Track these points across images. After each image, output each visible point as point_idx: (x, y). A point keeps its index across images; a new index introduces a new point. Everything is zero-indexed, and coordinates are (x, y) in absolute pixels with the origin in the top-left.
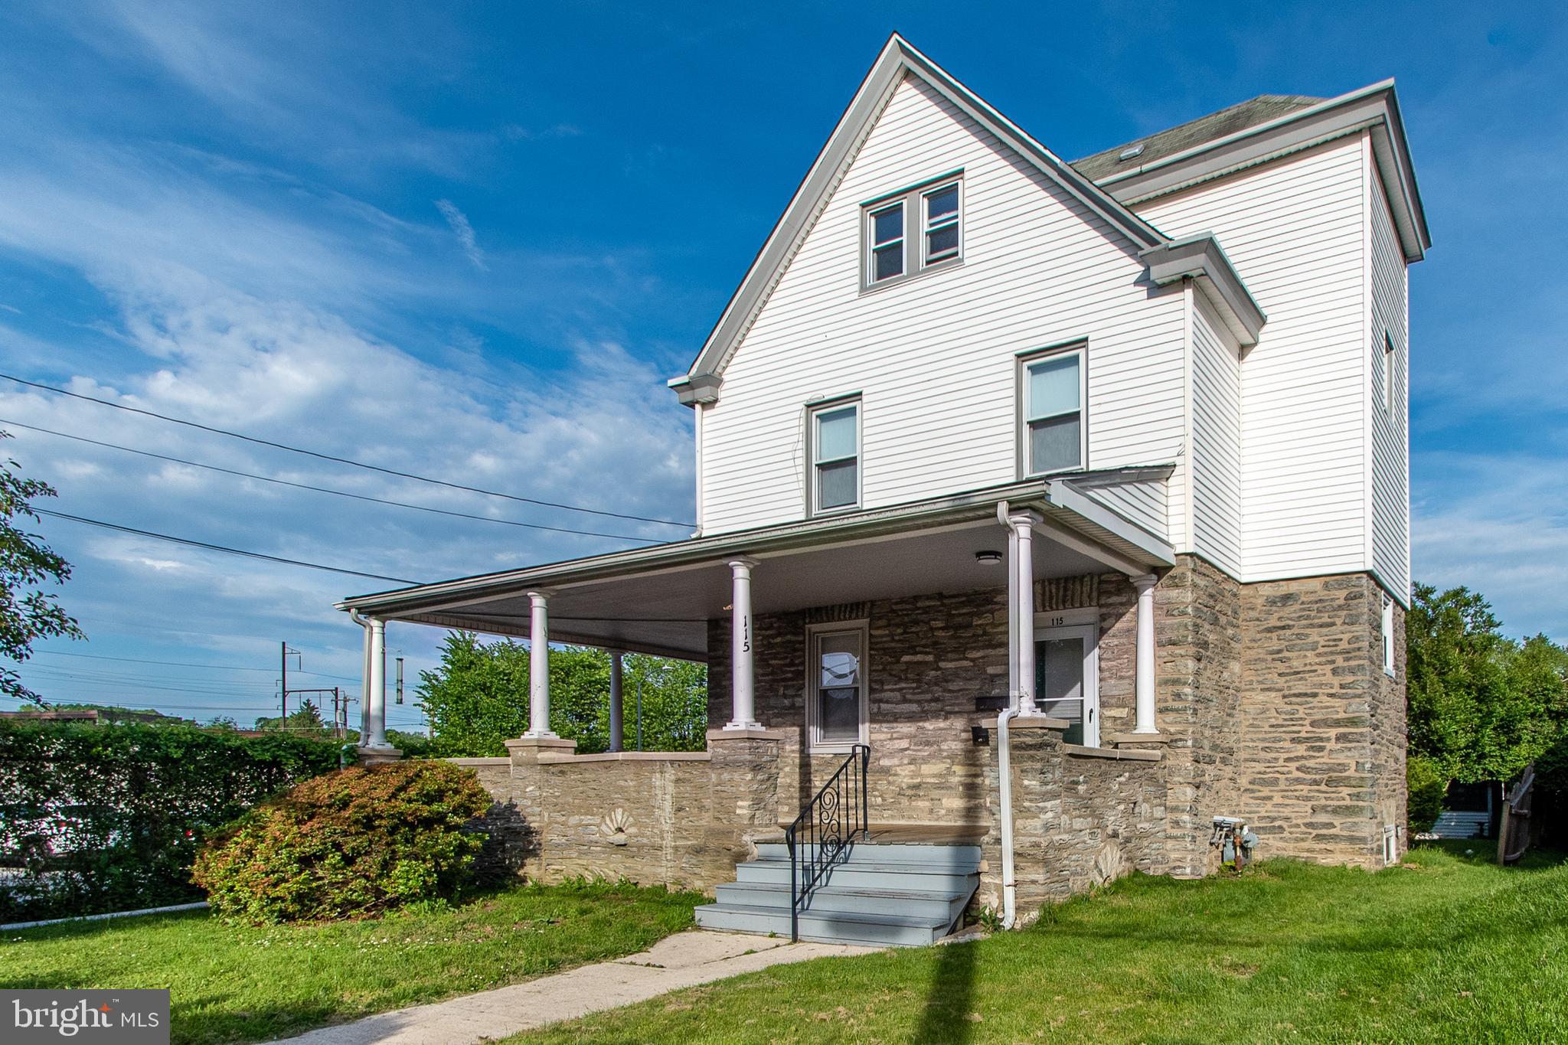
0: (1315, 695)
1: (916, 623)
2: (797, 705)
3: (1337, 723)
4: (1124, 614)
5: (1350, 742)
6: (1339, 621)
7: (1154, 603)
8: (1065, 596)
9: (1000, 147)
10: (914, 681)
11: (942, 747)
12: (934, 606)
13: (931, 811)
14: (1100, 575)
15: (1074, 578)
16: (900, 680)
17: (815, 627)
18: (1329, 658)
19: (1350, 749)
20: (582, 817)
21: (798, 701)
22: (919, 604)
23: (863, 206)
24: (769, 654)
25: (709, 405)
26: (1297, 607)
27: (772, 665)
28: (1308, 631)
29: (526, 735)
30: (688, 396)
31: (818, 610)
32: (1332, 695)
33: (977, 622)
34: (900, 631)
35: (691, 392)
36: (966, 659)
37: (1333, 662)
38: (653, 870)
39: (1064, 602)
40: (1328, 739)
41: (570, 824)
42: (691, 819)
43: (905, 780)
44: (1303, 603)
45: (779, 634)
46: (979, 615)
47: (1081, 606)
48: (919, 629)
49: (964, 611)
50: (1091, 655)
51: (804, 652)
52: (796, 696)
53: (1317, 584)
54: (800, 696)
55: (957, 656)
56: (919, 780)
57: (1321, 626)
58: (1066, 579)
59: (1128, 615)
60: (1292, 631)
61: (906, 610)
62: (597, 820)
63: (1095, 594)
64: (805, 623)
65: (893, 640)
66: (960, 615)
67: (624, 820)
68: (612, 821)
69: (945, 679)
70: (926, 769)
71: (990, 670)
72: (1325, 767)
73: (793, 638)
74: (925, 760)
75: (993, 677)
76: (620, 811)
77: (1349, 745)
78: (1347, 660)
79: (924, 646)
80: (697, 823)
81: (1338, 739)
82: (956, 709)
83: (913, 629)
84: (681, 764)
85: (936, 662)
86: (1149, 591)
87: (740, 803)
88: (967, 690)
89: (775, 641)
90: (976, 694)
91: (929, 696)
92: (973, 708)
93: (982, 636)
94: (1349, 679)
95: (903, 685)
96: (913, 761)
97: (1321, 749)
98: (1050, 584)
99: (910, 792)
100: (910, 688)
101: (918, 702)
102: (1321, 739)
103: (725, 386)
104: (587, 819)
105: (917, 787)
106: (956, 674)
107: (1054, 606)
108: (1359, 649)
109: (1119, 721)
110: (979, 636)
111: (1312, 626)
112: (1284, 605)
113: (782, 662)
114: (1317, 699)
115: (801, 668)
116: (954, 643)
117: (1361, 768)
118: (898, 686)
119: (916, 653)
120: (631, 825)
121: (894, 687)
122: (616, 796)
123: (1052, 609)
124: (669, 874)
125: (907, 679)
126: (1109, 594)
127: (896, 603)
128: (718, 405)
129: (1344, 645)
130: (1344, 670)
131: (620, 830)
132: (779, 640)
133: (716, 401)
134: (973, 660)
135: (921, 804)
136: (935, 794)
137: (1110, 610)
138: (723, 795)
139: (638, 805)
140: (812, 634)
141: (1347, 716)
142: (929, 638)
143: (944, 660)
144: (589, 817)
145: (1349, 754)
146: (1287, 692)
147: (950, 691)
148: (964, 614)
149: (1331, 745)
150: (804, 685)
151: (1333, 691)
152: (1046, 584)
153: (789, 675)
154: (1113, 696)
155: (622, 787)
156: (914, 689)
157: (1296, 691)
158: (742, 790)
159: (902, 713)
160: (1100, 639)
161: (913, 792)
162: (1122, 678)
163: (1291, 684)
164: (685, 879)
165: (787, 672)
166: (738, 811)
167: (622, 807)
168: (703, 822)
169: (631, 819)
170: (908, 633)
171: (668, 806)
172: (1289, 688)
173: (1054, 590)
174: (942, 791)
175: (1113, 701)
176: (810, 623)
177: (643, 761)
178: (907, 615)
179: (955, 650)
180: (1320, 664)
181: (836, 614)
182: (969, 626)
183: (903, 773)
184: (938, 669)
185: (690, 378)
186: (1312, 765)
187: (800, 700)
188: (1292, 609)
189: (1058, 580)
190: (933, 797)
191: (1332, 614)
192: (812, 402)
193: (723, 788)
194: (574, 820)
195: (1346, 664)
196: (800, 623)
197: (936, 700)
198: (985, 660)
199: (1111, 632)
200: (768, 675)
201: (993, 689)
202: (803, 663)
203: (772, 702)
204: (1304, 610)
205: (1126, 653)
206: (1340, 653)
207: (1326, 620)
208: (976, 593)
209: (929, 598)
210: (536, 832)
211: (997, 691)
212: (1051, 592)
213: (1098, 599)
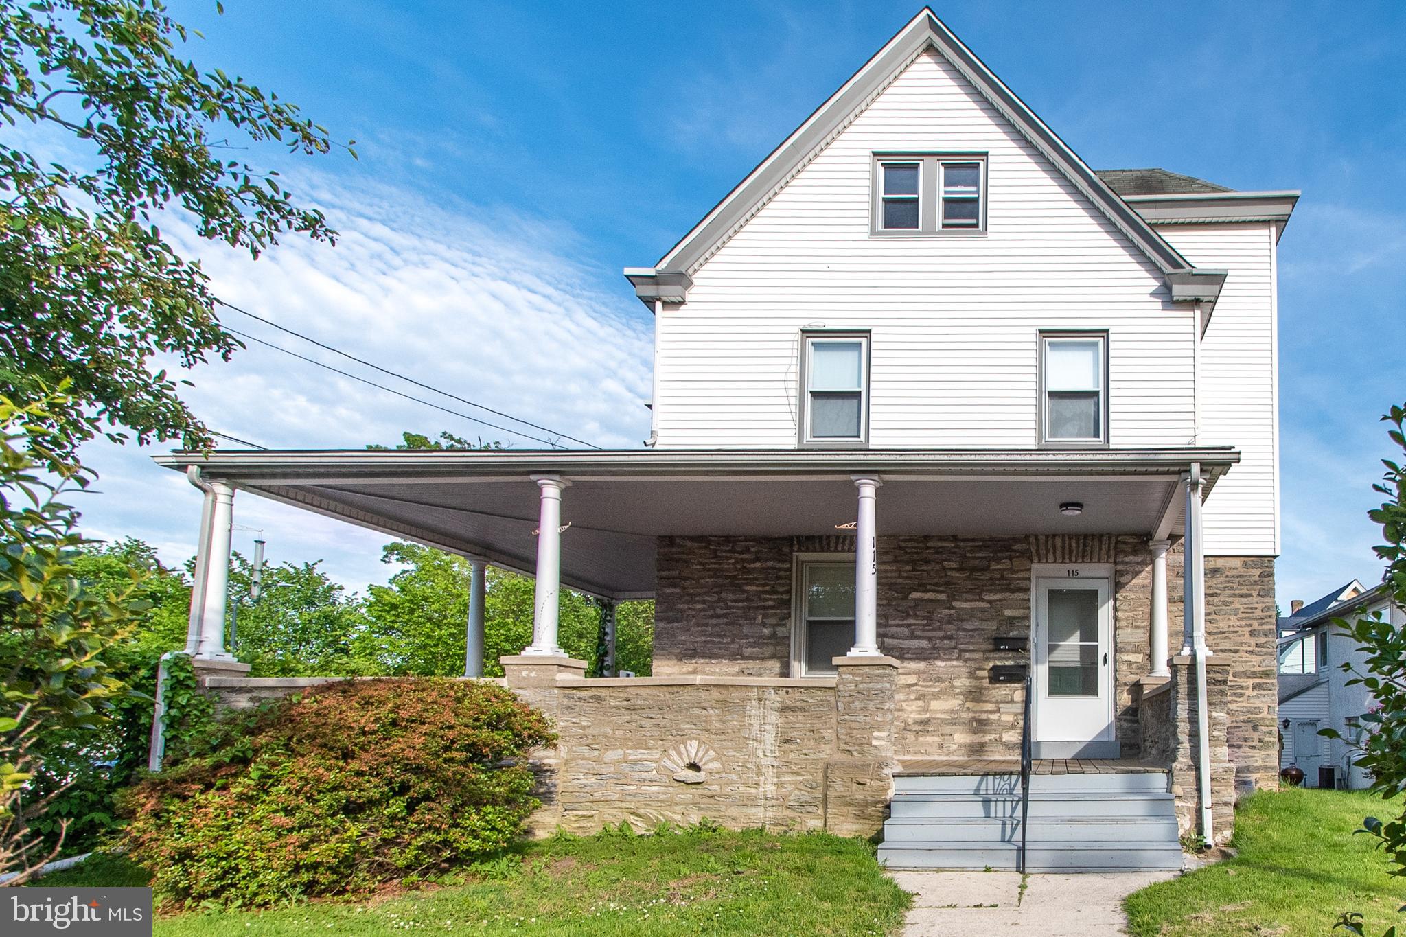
0: (1236, 651)
1: (927, 562)
2: (779, 635)
3: (1255, 675)
4: (1140, 572)
5: (1264, 690)
6: (1255, 594)
7: (1168, 565)
8: (1084, 551)
9: (1026, 143)
10: (924, 618)
11: (955, 684)
12: (947, 547)
13: (941, 746)
14: (1118, 536)
15: (1093, 535)
16: (908, 616)
17: (804, 556)
18: (1248, 622)
19: (1264, 696)
20: (630, 751)
21: (781, 631)
22: (930, 544)
23: (875, 154)
24: (744, 579)
25: (671, 305)
26: (1222, 579)
27: (747, 591)
28: (1231, 599)
29: (529, 651)
30: (649, 291)
31: (810, 538)
32: (1250, 652)
33: (994, 566)
34: (908, 568)
35: (655, 287)
36: (983, 600)
37: (1251, 625)
38: (745, 810)
39: (1083, 557)
40: (1247, 688)
41: (606, 760)
42: (804, 751)
43: (912, 716)
44: (1227, 576)
45: (757, 559)
46: (998, 561)
47: (1099, 561)
48: (930, 568)
49: (980, 555)
50: (1106, 606)
51: (791, 580)
52: (778, 625)
53: (1237, 563)
54: (784, 625)
55: (972, 597)
56: (928, 716)
57: (1241, 596)
58: (1086, 537)
59: (1143, 573)
60: (1219, 598)
61: (915, 548)
62: (656, 754)
63: (1112, 552)
64: (794, 551)
65: (900, 577)
66: (974, 558)
67: (700, 754)
68: (680, 754)
69: (961, 617)
70: (936, 705)
71: (1008, 613)
72: (1245, 710)
73: (778, 565)
74: (935, 696)
75: (1011, 620)
76: (695, 743)
77: (1263, 692)
78: (1261, 624)
79: (936, 585)
80: (812, 756)
81: (1254, 687)
82: (971, 648)
83: (924, 568)
84: (790, 690)
85: (949, 601)
86: (1164, 555)
87: (876, 734)
88: (983, 630)
89: (753, 566)
90: (994, 635)
91: (941, 634)
92: (991, 647)
93: (999, 580)
94: (1263, 640)
95: (912, 621)
96: (921, 697)
97: (1242, 695)
98: (1070, 539)
99: (917, 728)
100: (918, 625)
101: (929, 639)
102: (1242, 687)
103: (693, 290)
104: (633, 754)
105: (927, 722)
106: (971, 614)
107: (1074, 559)
108: (1270, 617)
109: (1134, 666)
110: (996, 579)
111: (1234, 595)
112: (1212, 577)
113: (760, 589)
114: (1238, 655)
115: (785, 597)
116: (969, 584)
117: (1271, 711)
118: (905, 622)
119: (927, 591)
120: (712, 760)
121: (901, 623)
122: (688, 726)
123: (1071, 561)
124: (769, 814)
125: (916, 616)
126: (1127, 554)
127: (905, 541)
128: (683, 307)
129: (1258, 613)
130: (1259, 633)
131: (694, 767)
132: (758, 565)
133: (682, 303)
134: (990, 602)
135: (929, 739)
136: (947, 729)
137: (1127, 567)
138: (853, 725)
139: (722, 737)
140: (801, 563)
141: (1260, 669)
142: (941, 577)
143: (958, 600)
144: (642, 751)
145: (1263, 699)
146: (1215, 648)
147: (965, 630)
148: (979, 558)
149: (1249, 692)
150: (789, 614)
151: (1250, 649)
152: (1067, 538)
153: (771, 603)
154: (1129, 643)
155: (698, 716)
156: (924, 626)
157: (1223, 648)
158: (879, 719)
159: (909, 649)
160: (1116, 592)
161: (921, 728)
162: (1137, 627)
163: (1218, 641)
164: (793, 819)
165: (767, 600)
166: (874, 743)
167: (696, 739)
168: (823, 755)
169: (712, 753)
170: (918, 571)
171: (769, 738)
172: (1217, 644)
173: (1074, 545)
174: (954, 727)
175: (1129, 647)
176: (799, 550)
177: (732, 686)
178: (917, 553)
179: (970, 591)
180: (1241, 627)
181: (832, 545)
182: (986, 569)
183: (909, 709)
184: (952, 608)
185: (658, 272)
186: (1235, 708)
187: (785, 630)
188: (1219, 580)
189: (1077, 537)
190: (944, 732)
191: (1249, 587)
192: (809, 328)
193: (853, 718)
194: (610, 756)
195: (1260, 628)
196: (786, 550)
197: (950, 638)
198: (1004, 602)
199: (1128, 587)
200: (742, 601)
201: (1011, 630)
202: (789, 592)
203: (746, 630)
204: (1228, 582)
205: (1141, 606)
206: (1256, 619)
207: (1245, 592)
208: (992, 539)
209: (941, 539)
210: (552, 771)
211: (1015, 632)
212: (1070, 545)
213: (1116, 557)
